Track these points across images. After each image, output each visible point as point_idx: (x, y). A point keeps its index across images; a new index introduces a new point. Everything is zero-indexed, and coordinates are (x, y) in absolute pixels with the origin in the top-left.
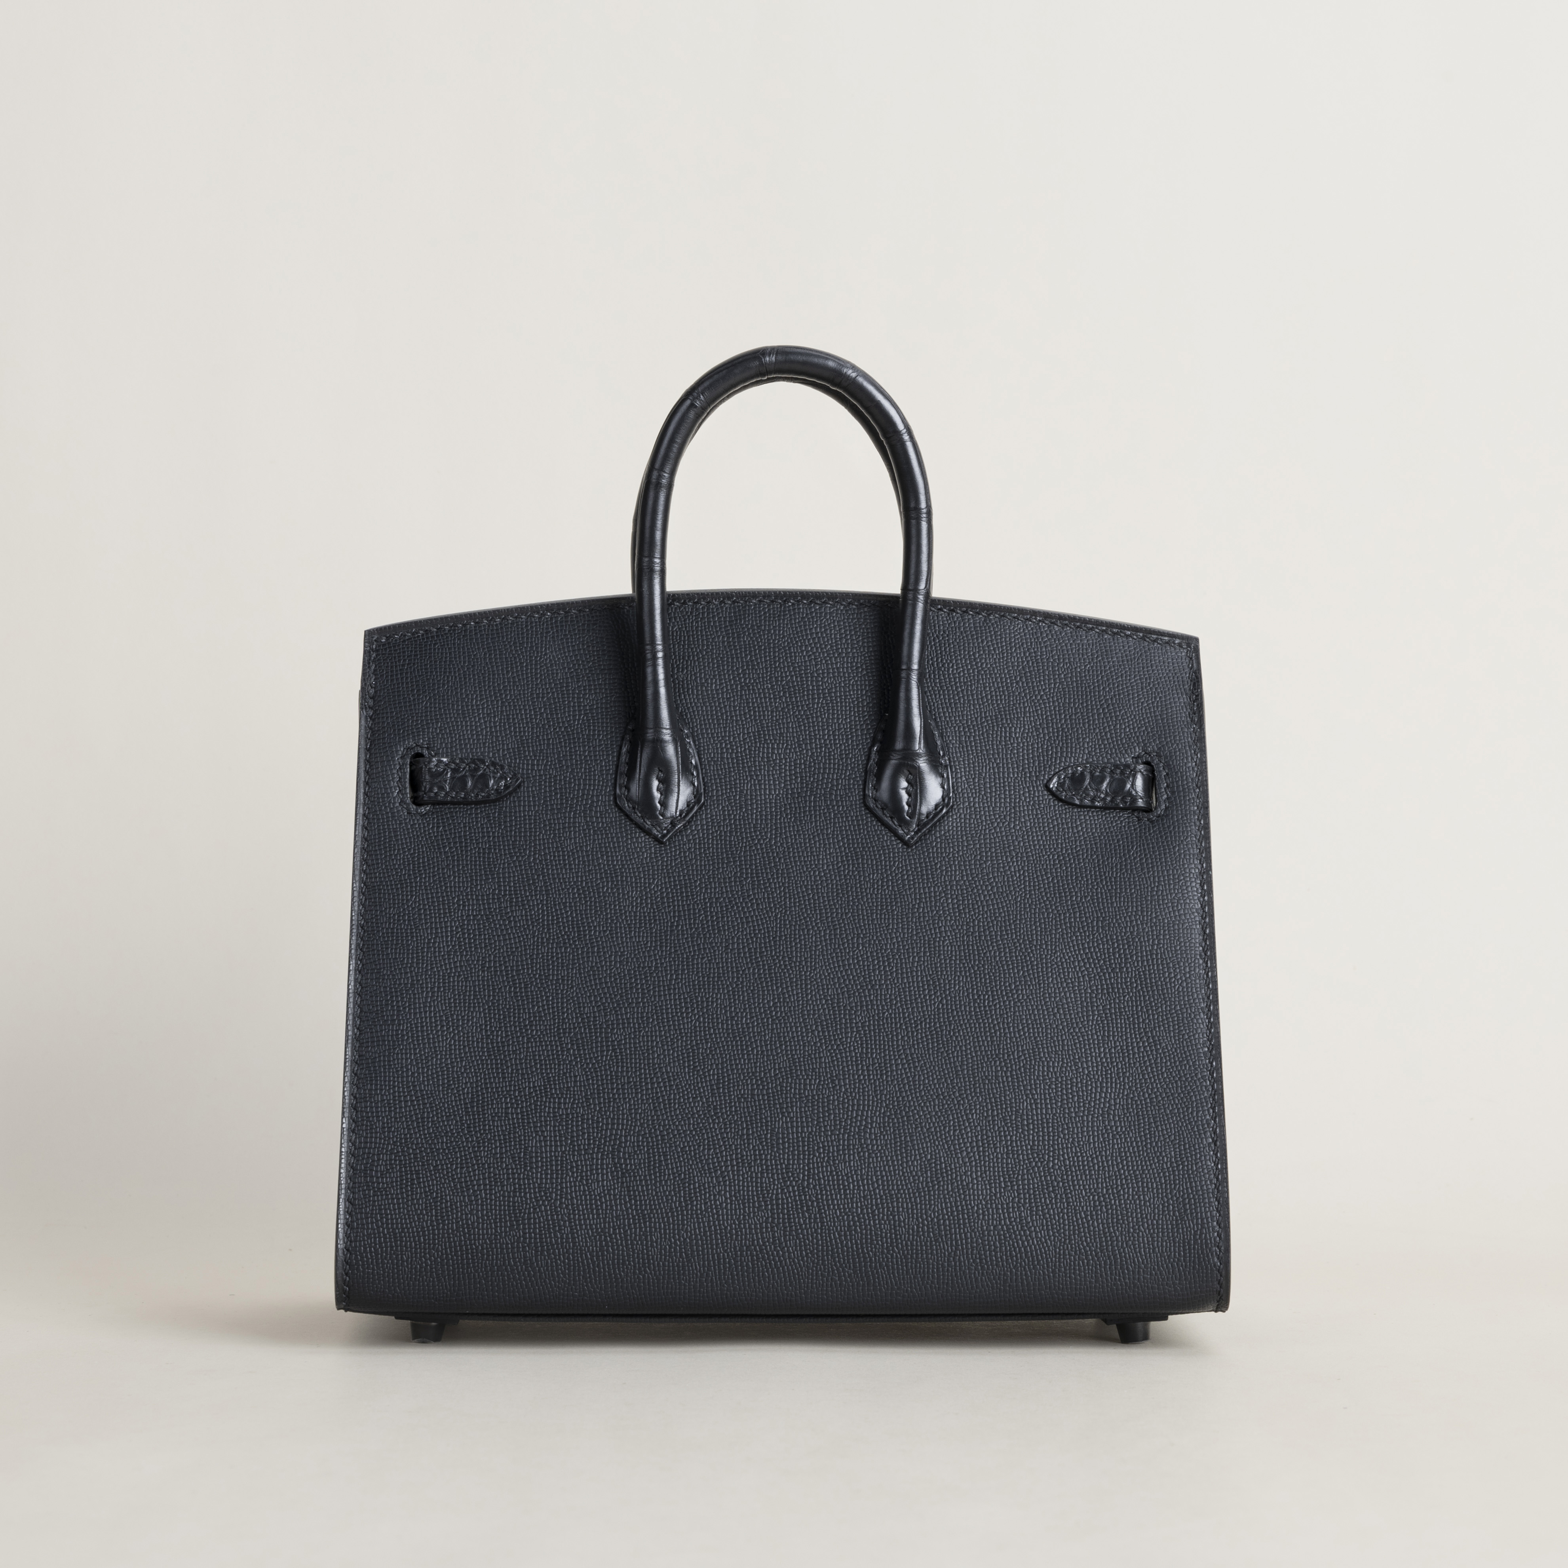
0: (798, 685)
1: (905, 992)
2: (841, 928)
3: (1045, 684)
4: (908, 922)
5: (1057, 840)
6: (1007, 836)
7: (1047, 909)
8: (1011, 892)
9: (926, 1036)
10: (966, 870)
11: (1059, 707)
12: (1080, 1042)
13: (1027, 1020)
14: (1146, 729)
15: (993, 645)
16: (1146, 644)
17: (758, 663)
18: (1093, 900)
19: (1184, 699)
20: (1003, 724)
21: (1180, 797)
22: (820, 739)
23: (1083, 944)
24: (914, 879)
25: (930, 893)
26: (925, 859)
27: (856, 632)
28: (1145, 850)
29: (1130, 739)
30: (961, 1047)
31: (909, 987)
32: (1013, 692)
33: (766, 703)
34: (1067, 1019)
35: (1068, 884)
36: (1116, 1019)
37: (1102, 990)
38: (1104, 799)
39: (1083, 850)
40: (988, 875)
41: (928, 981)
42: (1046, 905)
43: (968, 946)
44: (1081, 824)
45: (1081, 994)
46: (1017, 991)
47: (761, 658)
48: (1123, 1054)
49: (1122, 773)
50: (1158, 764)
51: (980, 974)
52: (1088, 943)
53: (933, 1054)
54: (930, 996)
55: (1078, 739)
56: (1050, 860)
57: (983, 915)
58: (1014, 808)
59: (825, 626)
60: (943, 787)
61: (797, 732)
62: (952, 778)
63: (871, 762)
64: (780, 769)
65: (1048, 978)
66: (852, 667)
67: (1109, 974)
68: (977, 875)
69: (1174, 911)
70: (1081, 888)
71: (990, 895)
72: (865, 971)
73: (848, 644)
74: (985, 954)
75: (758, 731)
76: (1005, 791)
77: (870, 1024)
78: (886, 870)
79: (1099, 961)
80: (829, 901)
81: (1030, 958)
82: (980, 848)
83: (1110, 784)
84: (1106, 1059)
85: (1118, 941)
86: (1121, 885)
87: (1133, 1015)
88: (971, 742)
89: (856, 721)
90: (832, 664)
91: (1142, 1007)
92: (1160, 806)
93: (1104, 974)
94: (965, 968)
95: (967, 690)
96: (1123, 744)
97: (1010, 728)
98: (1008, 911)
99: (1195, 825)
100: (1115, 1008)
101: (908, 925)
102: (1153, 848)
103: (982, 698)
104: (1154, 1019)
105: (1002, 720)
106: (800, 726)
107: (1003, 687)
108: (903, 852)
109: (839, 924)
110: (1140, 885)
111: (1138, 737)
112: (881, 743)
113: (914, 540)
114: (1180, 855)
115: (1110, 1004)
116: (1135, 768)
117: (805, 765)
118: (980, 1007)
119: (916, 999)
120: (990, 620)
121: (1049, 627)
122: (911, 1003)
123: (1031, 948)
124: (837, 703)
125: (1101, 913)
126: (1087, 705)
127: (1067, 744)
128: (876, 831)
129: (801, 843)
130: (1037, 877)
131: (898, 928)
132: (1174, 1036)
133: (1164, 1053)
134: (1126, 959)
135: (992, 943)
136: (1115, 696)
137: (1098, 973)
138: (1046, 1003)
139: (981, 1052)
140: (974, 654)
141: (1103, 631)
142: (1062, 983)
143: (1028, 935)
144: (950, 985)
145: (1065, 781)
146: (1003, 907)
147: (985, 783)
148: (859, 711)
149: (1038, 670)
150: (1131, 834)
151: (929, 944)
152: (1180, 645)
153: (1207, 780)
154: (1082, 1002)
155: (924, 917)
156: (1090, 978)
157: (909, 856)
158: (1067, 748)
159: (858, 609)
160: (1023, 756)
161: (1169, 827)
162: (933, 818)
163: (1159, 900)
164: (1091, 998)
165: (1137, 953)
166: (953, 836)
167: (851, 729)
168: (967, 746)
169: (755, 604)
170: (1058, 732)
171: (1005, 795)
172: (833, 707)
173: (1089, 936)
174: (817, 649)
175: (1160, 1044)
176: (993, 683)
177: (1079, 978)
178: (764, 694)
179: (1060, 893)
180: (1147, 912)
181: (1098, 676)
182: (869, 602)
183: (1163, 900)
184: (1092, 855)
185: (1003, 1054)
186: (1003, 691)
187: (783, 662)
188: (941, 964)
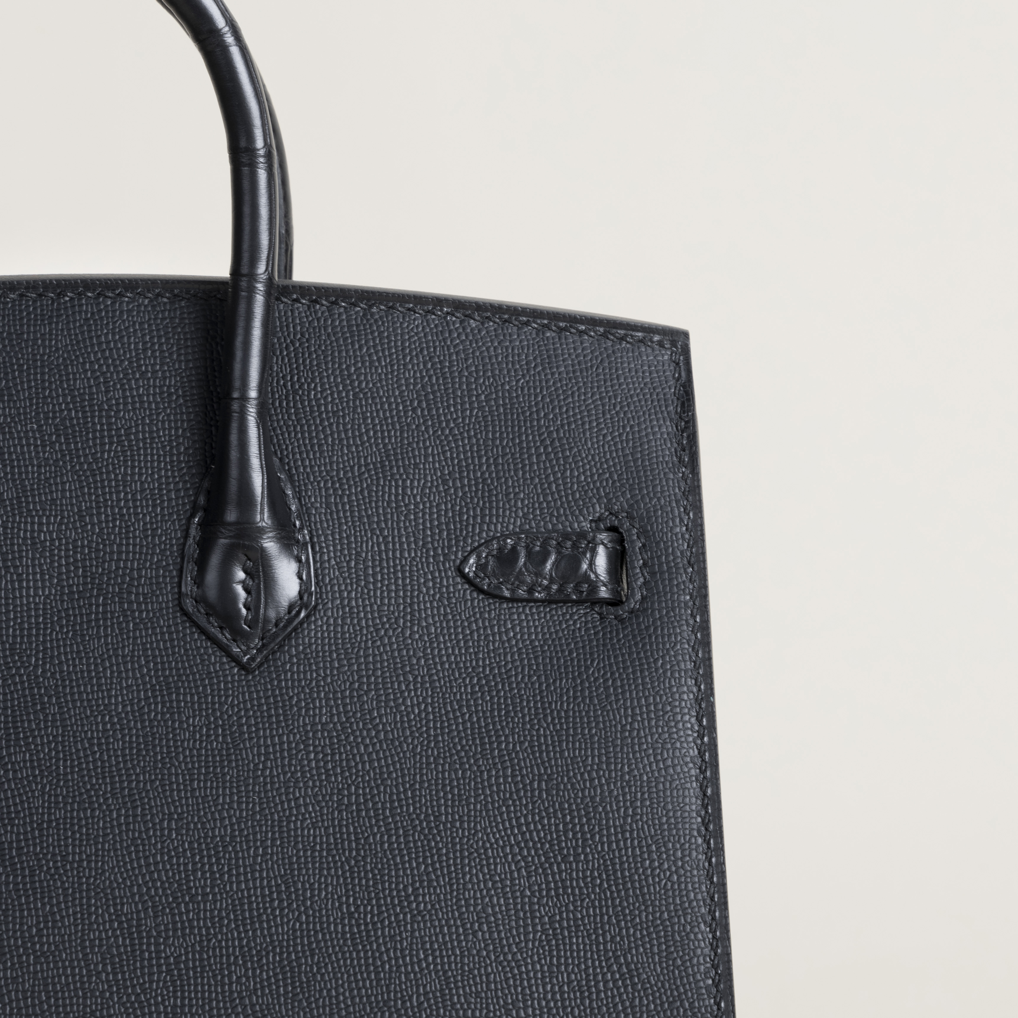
0: (79, 424)
1: (242, 905)
2: (143, 804)
3: (456, 411)
4: (247, 792)
5: (476, 654)
6: (400, 651)
7: (462, 764)
8: (406, 738)
9: (275, 975)
10: (337, 706)
11: (479, 445)
12: (514, 976)
13: (432, 943)
14: (611, 476)
15: (377, 352)
16: (610, 343)
17: (18, 392)
18: (532, 747)
19: (668, 427)
20: (392, 475)
21: (663, 580)
22: (112, 507)
23: (518, 819)
24: (257, 723)
25: (281, 743)
26: (273, 691)
27: (168, 339)
28: (610, 665)
29: (586, 492)
30: (329, 991)
31: (250, 896)
32: (408, 425)
33: (30, 452)
34: (493, 940)
35: (494, 724)
36: (570, 938)
37: (549, 890)
38: (548, 588)
39: (516, 668)
40: (370, 712)
41: (278, 886)
42: (460, 758)
43: (340, 826)
44: (513, 628)
45: (515, 898)
46: (416, 897)
47: (22, 383)
48: (582, 993)
49: (575, 546)
50: (629, 530)
51: (359, 872)
52: (526, 816)
53: (286, 1004)
54: (282, 910)
55: (508, 494)
56: (466, 686)
57: (363, 776)
58: (411, 605)
59: (120, 331)
60: (300, 577)
61: (77, 496)
62: (315, 562)
63: (191, 541)
64: (52, 555)
65: (464, 875)
66: (162, 393)
67: (559, 864)
68: (355, 713)
69: (657, 762)
70: (513, 728)
71: (374, 745)
72: (180, 872)
73: (155, 358)
74: (366, 839)
75: (18, 497)
76: (397, 579)
77: (187, 959)
78: (214, 710)
79: (542, 844)
80: (125, 762)
81: (437, 843)
82: (359, 670)
83: (556, 564)
84: (556, 1002)
85: (571, 811)
86: (575, 723)
87: (596, 929)
88: (343, 505)
89: (167, 477)
90: (131, 389)
91: (610, 917)
92: (633, 595)
93: (551, 865)
94: (335, 862)
95: (338, 424)
96: (576, 501)
97: (404, 481)
98: (402, 770)
99: (688, 625)
100: (568, 920)
101: (248, 797)
102: (624, 662)
103: (361, 436)
104: (628, 936)
105: (391, 468)
106: (82, 488)
107: (392, 417)
108: (240, 681)
109: (141, 799)
110: (604, 722)
111: (598, 489)
112: (205, 510)
113: (247, 198)
114: (665, 672)
115: (561, 913)
116: (594, 537)
117: (90, 548)
118: (358, 925)
119: (260, 915)
120: (372, 315)
121: (461, 322)
122: (252, 923)
123: (437, 827)
124: (139, 449)
125: (546, 769)
126: (521, 442)
127: (491, 502)
128: (198, 648)
129: (82, 671)
130: (447, 712)
131: (232, 802)
132: (660, 963)
133: (645, 990)
134: (585, 840)
135: (377, 821)
136: (562, 425)
137: (542, 864)
138: (461, 914)
139: (361, 998)
140: (348, 367)
141: (544, 326)
142: (485, 881)
143: (433, 807)
144: (312, 890)
145: (487, 564)
146: (394, 763)
147: (366, 568)
148: (172, 461)
149: (446, 389)
150: (590, 641)
151: (280, 827)
152: (661, 344)
153: (704, 554)
154: (517, 911)
155: (272, 783)
156: (528, 873)
157: (249, 687)
158: (491, 509)
159: (172, 303)
160: (424, 523)
161: (647, 628)
162: (285, 627)
163: (633, 744)
164: (531, 904)
165: (601, 830)
166: (317, 652)
167: (160, 490)
168: (338, 512)
169: (14, 301)
170: (476, 485)
171: (397, 585)
172: (132, 456)
173: (526, 806)
174: (108, 366)
175: (639, 975)
176: (377, 411)
177: (512, 872)
178: (27, 439)
179: (481, 739)
180: (616, 764)
181: (536, 396)
182: (188, 292)
183: (640, 744)
184: (530, 677)
185: (395, 1001)
186: (393, 424)
187: (56, 389)
188: (299, 858)
